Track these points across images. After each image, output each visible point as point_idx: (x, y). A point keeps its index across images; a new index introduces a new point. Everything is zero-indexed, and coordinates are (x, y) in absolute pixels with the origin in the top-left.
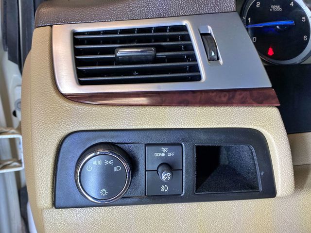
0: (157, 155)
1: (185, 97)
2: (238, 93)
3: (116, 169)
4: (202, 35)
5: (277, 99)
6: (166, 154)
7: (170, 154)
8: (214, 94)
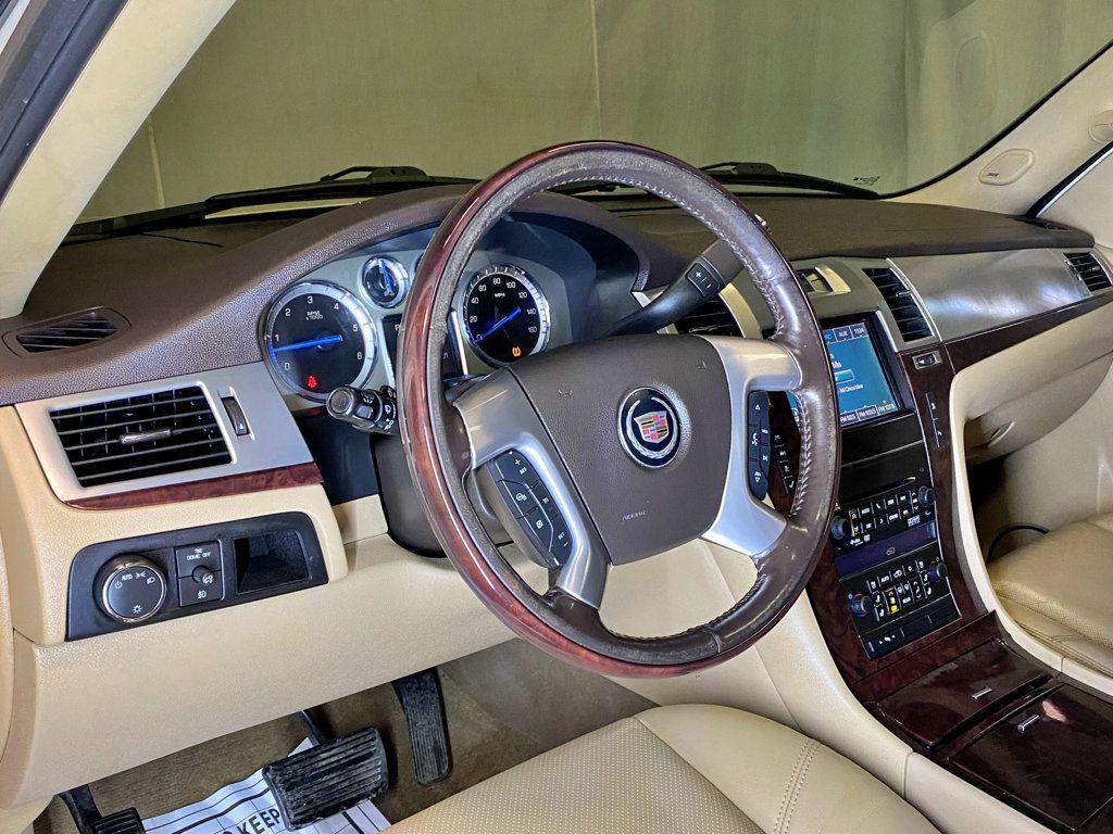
0: (190, 558)
1: (216, 486)
2: (277, 473)
3: (149, 581)
4: (223, 400)
5: (320, 475)
6: (201, 555)
7: (205, 555)
8: (250, 478)
